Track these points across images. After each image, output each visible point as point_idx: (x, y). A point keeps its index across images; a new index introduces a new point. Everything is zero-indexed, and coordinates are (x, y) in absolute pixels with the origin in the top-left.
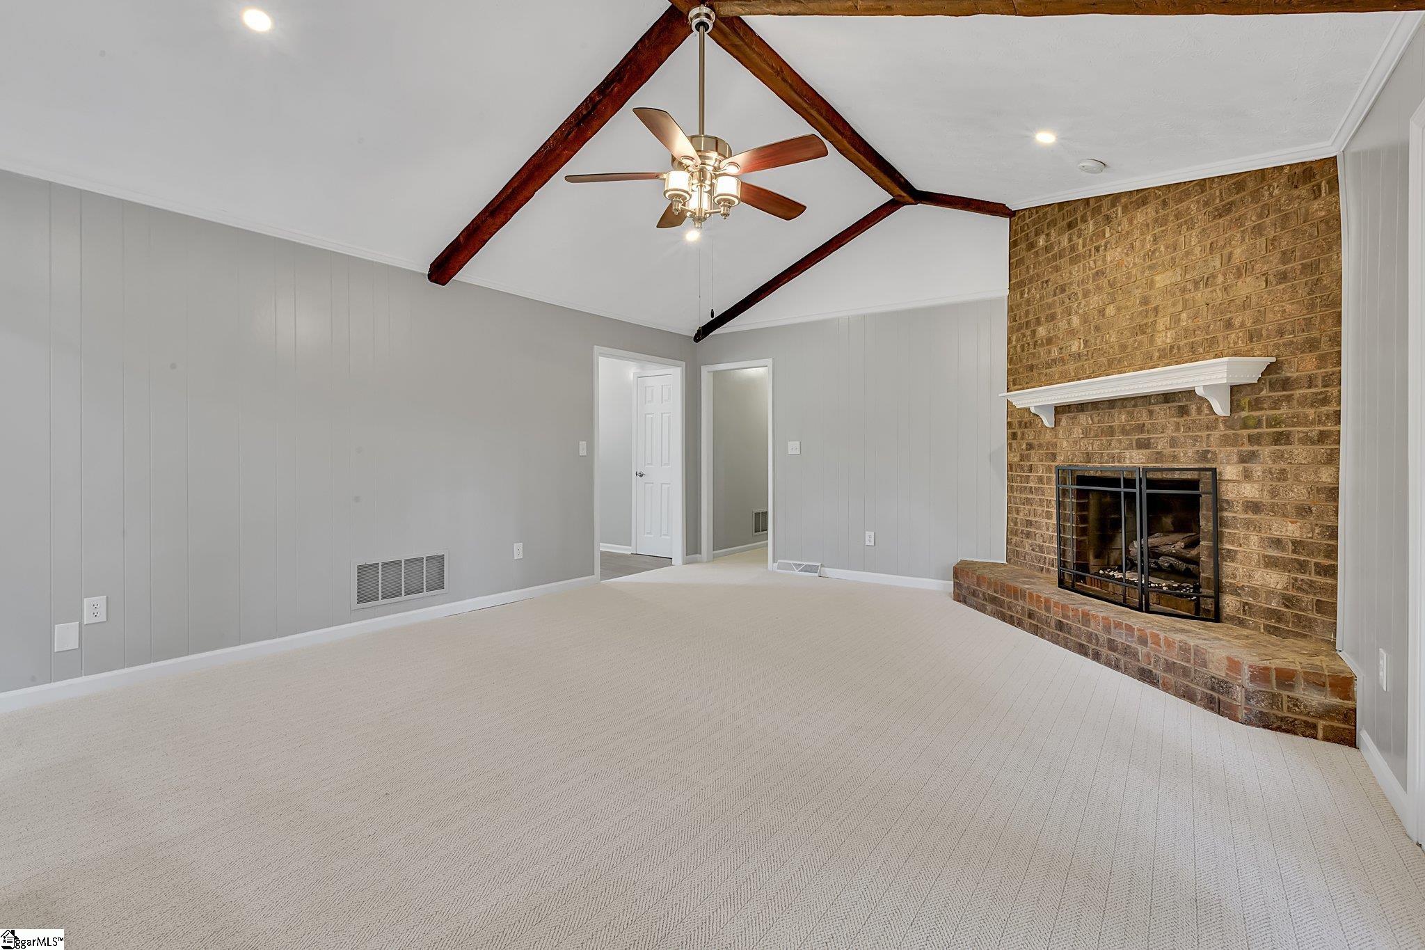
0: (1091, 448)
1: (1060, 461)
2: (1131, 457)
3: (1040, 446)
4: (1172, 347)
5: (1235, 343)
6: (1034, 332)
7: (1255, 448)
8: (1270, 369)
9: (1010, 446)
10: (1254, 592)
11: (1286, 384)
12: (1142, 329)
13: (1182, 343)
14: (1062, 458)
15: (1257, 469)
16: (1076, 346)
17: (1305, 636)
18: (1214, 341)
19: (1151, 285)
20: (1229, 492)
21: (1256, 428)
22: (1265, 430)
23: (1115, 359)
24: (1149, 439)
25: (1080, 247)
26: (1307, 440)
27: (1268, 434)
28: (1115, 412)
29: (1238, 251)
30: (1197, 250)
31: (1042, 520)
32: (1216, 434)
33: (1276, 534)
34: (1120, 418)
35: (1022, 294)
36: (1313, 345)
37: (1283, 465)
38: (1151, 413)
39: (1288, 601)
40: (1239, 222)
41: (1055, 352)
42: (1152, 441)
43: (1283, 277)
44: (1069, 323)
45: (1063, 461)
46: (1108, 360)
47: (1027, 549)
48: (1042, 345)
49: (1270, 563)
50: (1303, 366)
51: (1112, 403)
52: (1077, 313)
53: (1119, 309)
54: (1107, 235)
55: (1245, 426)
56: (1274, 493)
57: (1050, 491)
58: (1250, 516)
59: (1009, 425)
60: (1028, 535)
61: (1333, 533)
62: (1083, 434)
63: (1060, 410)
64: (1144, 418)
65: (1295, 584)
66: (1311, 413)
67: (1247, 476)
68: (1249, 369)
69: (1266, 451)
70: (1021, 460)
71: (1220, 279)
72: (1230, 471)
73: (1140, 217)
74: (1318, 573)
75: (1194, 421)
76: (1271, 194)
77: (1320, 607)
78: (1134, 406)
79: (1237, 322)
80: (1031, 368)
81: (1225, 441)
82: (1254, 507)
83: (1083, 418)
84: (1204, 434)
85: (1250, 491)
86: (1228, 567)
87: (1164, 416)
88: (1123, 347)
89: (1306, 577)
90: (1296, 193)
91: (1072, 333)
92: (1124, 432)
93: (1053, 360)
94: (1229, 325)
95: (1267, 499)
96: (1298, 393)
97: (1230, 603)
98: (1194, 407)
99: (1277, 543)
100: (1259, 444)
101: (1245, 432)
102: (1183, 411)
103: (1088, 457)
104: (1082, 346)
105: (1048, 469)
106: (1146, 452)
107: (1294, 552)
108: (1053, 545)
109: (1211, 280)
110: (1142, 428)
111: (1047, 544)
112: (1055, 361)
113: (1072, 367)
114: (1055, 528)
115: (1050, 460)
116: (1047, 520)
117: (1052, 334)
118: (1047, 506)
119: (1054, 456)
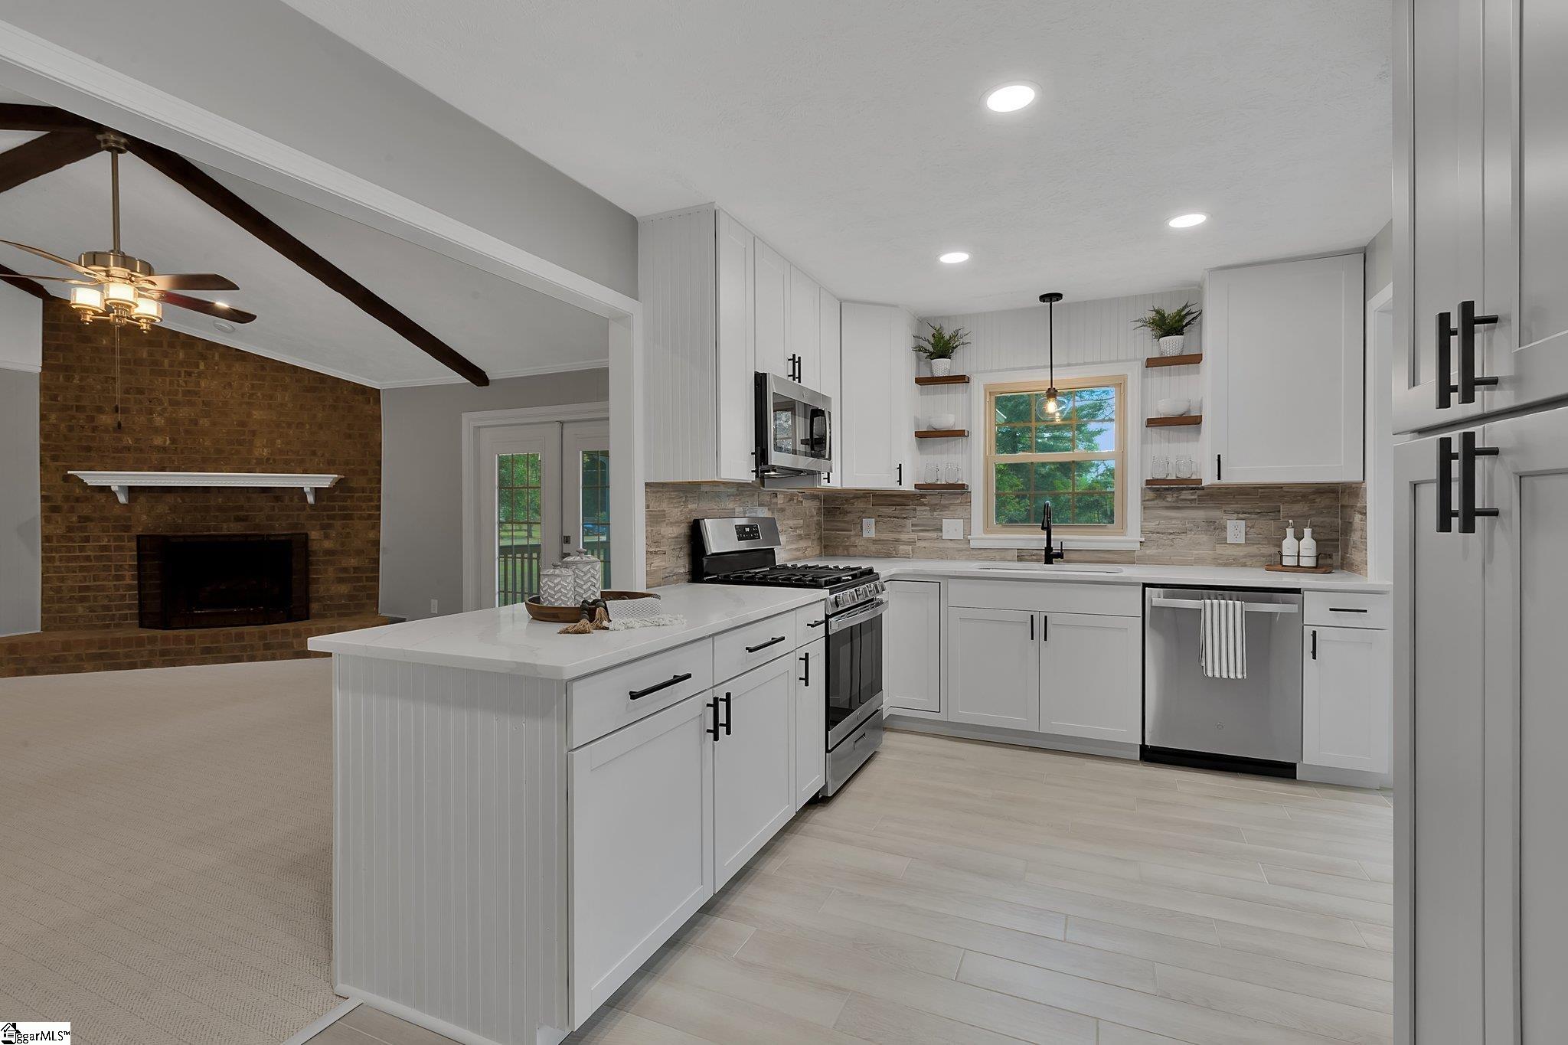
0: (180, 521)
1: (138, 530)
2: (228, 528)
3: (104, 519)
4: (268, 459)
5: (318, 464)
6: (91, 419)
7: (331, 522)
8: (339, 483)
9: (47, 519)
10: (331, 598)
11: (351, 490)
12: (240, 443)
13: (277, 458)
14: (140, 529)
15: (333, 533)
16: (160, 441)
17: (360, 613)
18: (302, 461)
19: (249, 415)
20: (314, 546)
21: (332, 511)
22: (336, 512)
23: (211, 458)
24: (247, 516)
26: (361, 518)
27: (339, 514)
28: (211, 496)
29: (320, 415)
30: (290, 405)
31: (110, 583)
32: (304, 514)
33: (344, 565)
34: (217, 500)
36: (364, 473)
37: (348, 530)
38: (251, 499)
39: (351, 597)
40: (321, 399)
41: (129, 441)
42: (251, 517)
43: (349, 436)
44: (150, 421)
45: (142, 531)
46: (203, 458)
47: (81, 611)
48: (107, 431)
49: (340, 580)
50: (358, 482)
52: (160, 415)
53: (214, 424)
54: (202, 366)
55: (324, 510)
56: (343, 544)
57: (129, 557)
58: (328, 558)
59: (45, 498)
60: (83, 599)
61: (377, 561)
62: (170, 509)
63: (132, 490)
64: (243, 502)
65: (355, 590)
66: (364, 505)
67: (327, 537)
68: (325, 481)
69: (338, 524)
70: (69, 532)
71: (308, 426)
72: (314, 535)
73: (238, 367)
74: (367, 581)
76: (342, 393)
77: (369, 597)
78: (231, 493)
79: (319, 453)
80: (88, 449)
81: (310, 517)
82: (330, 552)
83: (170, 499)
84: (295, 513)
85: (327, 544)
86: (313, 587)
87: (262, 502)
88: (219, 451)
89: (359, 584)
90: (357, 397)
91: (157, 431)
92: (221, 509)
93: (125, 447)
94: (314, 453)
95: (338, 548)
96: (357, 495)
97: (315, 607)
98: (287, 498)
99: (345, 570)
100: (334, 519)
101: (324, 513)
102: (278, 499)
103: (177, 527)
104: (168, 442)
105: (120, 539)
106: (242, 524)
107: (354, 573)
108: (127, 602)
109: (300, 425)
110: (241, 508)
111: (115, 603)
112: (128, 449)
113: (155, 457)
114: (130, 587)
115: (121, 531)
116: (115, 583)
117: (123, 424)
118: (117, 570)
119: (127, 528)
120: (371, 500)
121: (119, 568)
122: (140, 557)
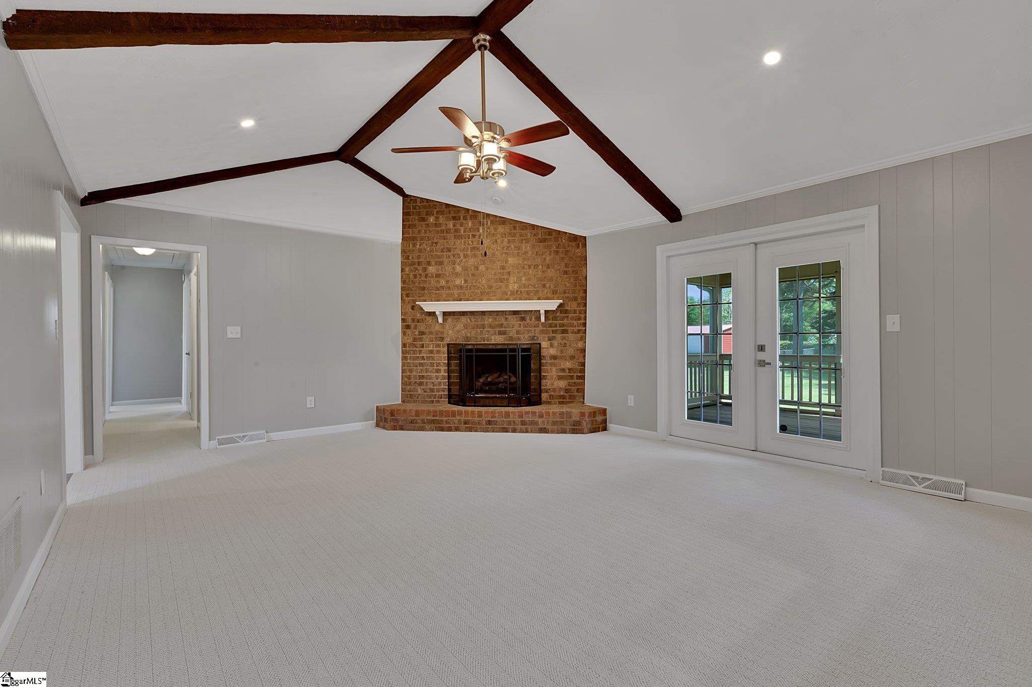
0: (469, 335)
1: (447, 340)
2: (495, 339)
3: (431, 333)
4: (517, 291)
5: (547, 294)
6: (425, 269)
7: (555, 335)
8: (561, 305)
9: (404, 333)
10: (554, 390)
11: (566, 312)
12: (501, 281)
13: (523, 290)
15: (555, 343)
16: (459, 281)
17: (572, 402)
18: (537, 292)
19: (507, 261)
20: (544, 352)
21: (555, 327)
22: (558, 328)
23: (486, 292)
25: (462, 231)
26: (573, 332)
27: (559, 330)
28: (486, 318)
29: (548, 258)
30: (530, 253)
31: (433, 374)
32: (538, 329)
33: (562, 367)
34: (489, 320)
35: (414, 245)
36: (575, 299)
37: (565, 341)
38: (506, 319)
39: (567, 391)
40: (549, 247)
41: (443, 282)
42: (507, 331)
43: (566, 273)
44: (454, 269)
45: (450, 341)
46: (481, 292)
47: (420, 391)
48: (432, 277)
49: (560, 378)
50: (572, 306)
51: (483, 313)
52: (459, 264)
53: (487, 269)
54: (481, 231)
55: (551, 327)
56: (562, 352)
57: (443, 358)
58: (553, 361)
59: (403, 320)
60: (421, 384)
61: (583, 364)
62: (464, 327)
63: (445, 314)
64: (503, 321)
65: (569, 385)
66: (575, 323)
67: (552, 346)
68: (553, 305)
69: (559, 336)
70: (414, 341)
71: (540, 267)
72: (544, 344)
73: (501, 229)
74: (577, 379)
75: (528, 324)
76: (562, 241)
77: (578, 390)
78: (497, 315)
79: (547, 286)
80: (424, 289)
81: (542, 332)
82: (554, 357)
83: (464, 319)
84: (533, 329)
85: (552, 351)
86: (543, 382)
87: (513, 321)
88: (490, 287)
89: (573, 381)
90: (571, 244)
91: (457, 275)
92: (491, 326)
93: (441, 287)
94: (544, 286)
95: (559, 354)
96: (570, 315)
97: (544, 396)
98: (528, 318)
99: (563, 370)
100: (556, 333)
101: (551, 329)
102: (523, 319)
103: (467, 339)
104: (463, 282)
105: (438, 346)
106: (503, 336)
107: (569, 372)
108: (442, 387)
109: (536, 266)
110: (501, 325)
111: (436, 387)
112: (443, 287)
113: (456, 292)
114: (444, 377)
115: (439, 341)
116: (436, 374)
117: (440, 272)
118: (437, 366)
119: (442, 339)
120: (580, 319)
122: (449, 358)
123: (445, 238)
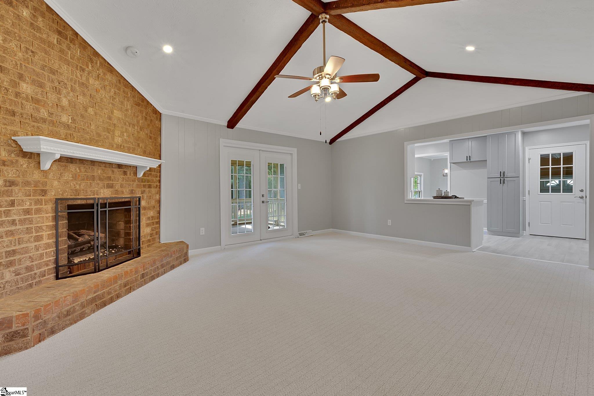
0: (78, 187)
1: (52, 195)
2: (104, 192)
3: (26, 183)
4: (121, 146)
12: (109, 131)
13: (125, 145)
14: (53, 194)
15: (146, 196)
16: (65, 118)
17: (154, 244)
18: (134, 149)
19: (113, 112)
21: (144, 182)
22: (146, 183)
23: (95, 139)
24: (113, 184)
25: (69, 56)
26: (154, 187)
27: (147, 184)
28: (95, 168)
29: (141, 122)
30: (130, 111)
32: (135, 184)
34: (98, 172)
37: (150, 195)
38: (113, 171)
39: (151, 235)
41: (44, 113)
42: (114, 185)
43: (150, 138)
44: (59, 99)
46: (90, 138)
49: (147, 225)
51: (93, 163)
52: (65, 97)
53: (95, 114)
54: (90, 67)
55: (142, 182)
56: (148, 203)
62: (73, 177)
64: (110, 174)
65: (152, 230)
66: (155, 179)
69: (147, 190)
71: (136, 127)
74: (156, 224)
75: (128, 178)
76: (149, 110)
77: (157, 233)
78: (105, 167)
79: (141, 145)
84: (132, 183)
87: (118, 173)
88: (99, 135)
89: (154, 226)
90: (153, 115)
91: (63, 110)
92: (100, 179)
93: (42, 119)
94: (139, 145)
95: (147, 206)
96: (153, 173)
98: (129, 172)
99: (149, 218)
101: (142, 183)
102: (125, 173)
103: (77, 192)
104: (70, 121)
105: (38, 202)
106: (111, 189)
107: (152, 220)
108: (45, 259)
109: (134, 125)
110: (109, 178)
111: (36, 263)
112: (44, 121)
113: (63, 131)
114: (48, 246)
115: (40, 195)
116: (36, 243)
117: (39, 97)
118: (37, 231)
119: (44, 192)
120: (157, 177)
121: (39, 229)
122: (56, 218)
123: (46, 52)
